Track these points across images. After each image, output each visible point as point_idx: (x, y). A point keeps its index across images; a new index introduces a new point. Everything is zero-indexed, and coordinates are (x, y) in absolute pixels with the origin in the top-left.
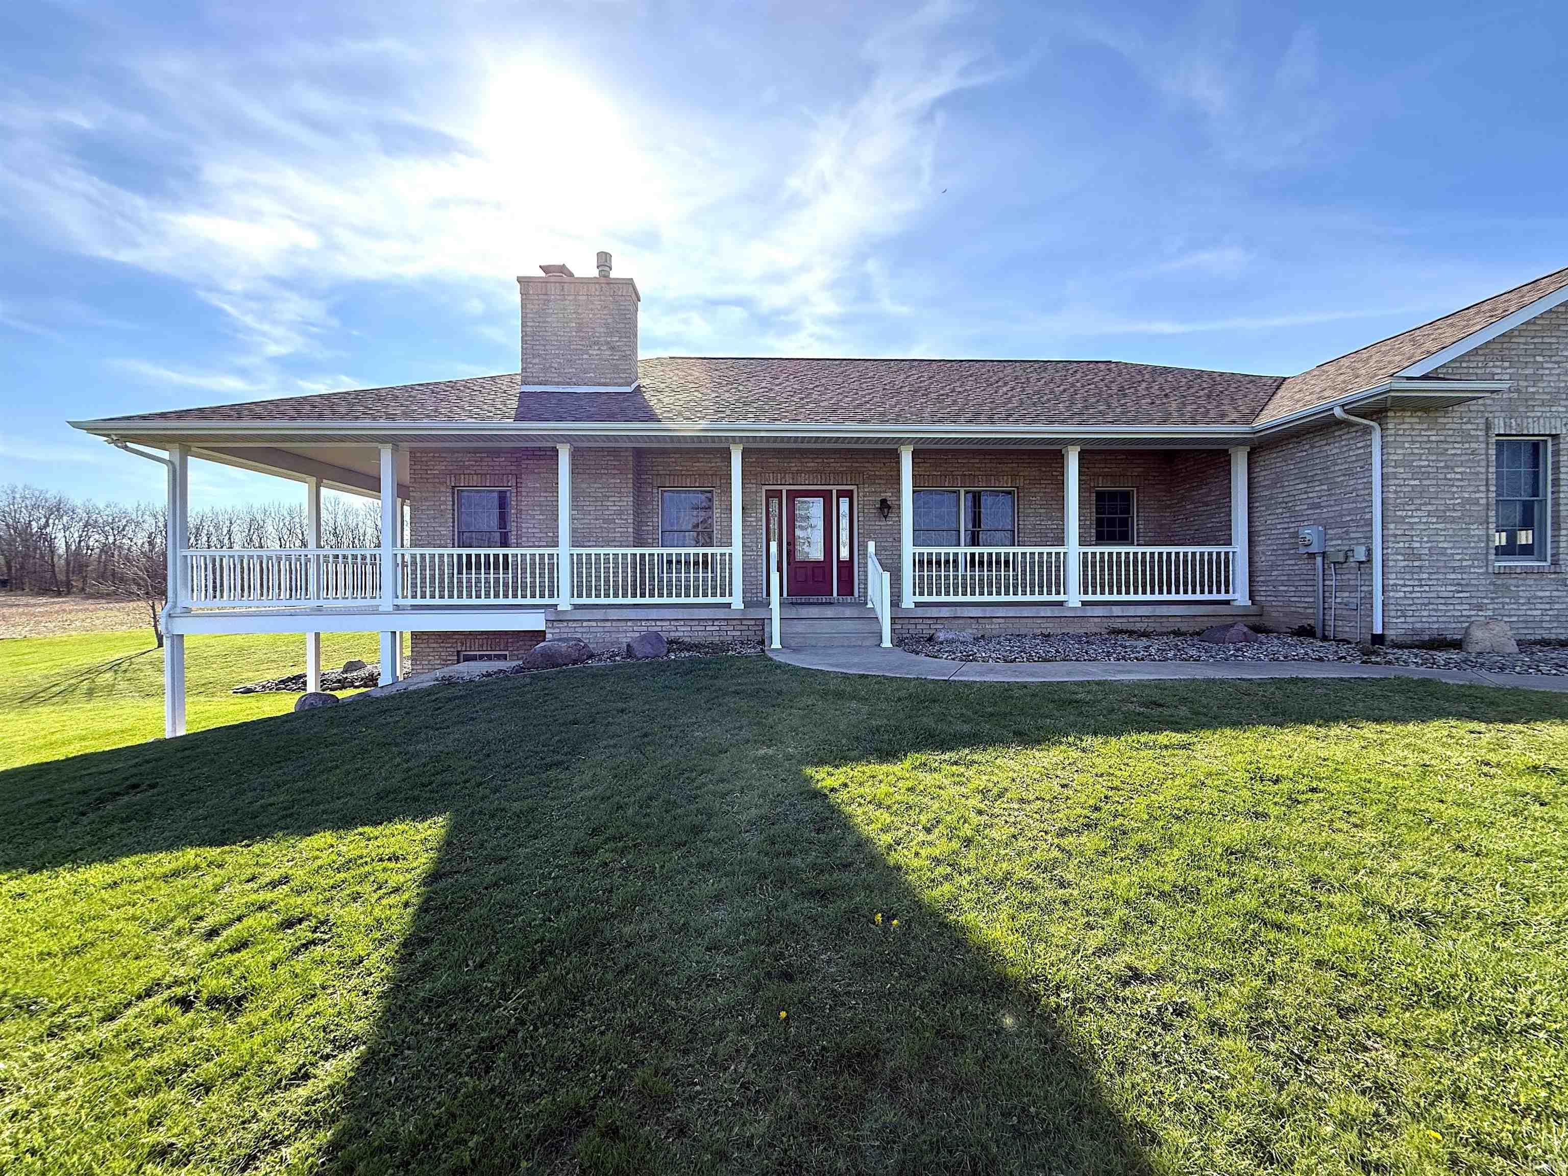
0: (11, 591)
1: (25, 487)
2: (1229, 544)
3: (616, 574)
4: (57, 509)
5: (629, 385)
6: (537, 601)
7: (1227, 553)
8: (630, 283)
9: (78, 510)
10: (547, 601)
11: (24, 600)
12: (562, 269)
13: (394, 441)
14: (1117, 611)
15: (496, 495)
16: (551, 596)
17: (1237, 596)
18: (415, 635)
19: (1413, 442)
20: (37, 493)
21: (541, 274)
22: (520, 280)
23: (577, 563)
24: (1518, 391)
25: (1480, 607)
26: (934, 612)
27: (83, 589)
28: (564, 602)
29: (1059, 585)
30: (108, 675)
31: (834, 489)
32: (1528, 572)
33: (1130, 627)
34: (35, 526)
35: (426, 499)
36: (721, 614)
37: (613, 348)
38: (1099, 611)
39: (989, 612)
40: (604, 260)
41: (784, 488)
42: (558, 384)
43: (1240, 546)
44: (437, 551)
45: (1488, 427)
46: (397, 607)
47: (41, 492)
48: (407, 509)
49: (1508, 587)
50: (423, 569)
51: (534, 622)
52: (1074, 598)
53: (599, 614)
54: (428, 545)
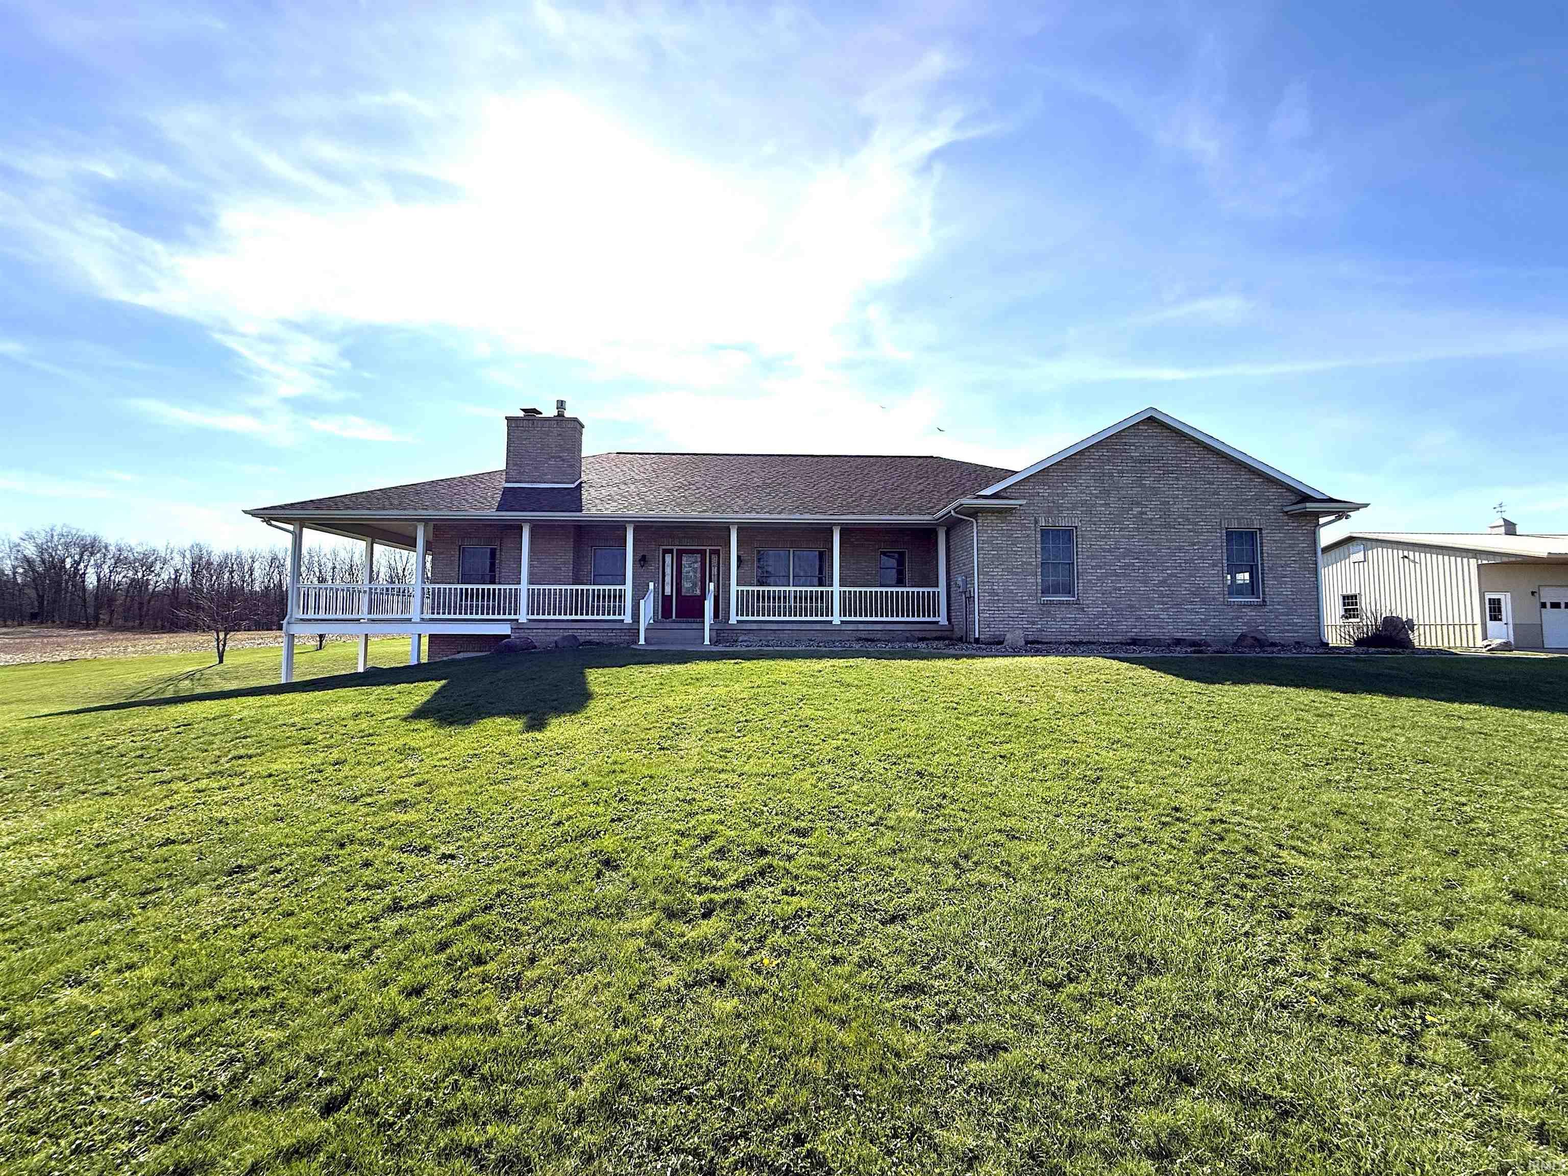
0: (42, 623)
1: (64, 525)
2: (937, 586)
3: (560, 602)
4: (90, 547)
5: (573, 483)
6: (507, 617)
7: (934, 592)
8: (575, 420)
9: (110, 548)
10: (512, 617)
11: (56, 632)
12: (535, 411)
13: (426, 521)
14: (861, 627)
15: (489, 551)
16: (515, 614)
17: (939, 619)
18: (431, 636)
19: (993, 530)
20: (74, 532)
21: (522, 414)
22: (506, 418)
23: (532, 594)
24: (1054, 502)
25: (1034, 623)
26: (748, 626)
27: (110, 622)
28: (523, 617)
29: (829, 611)
30: (187, 682)
31: (708, 549)
32: (1061, 603)
33: (871, 636)
34: (68, 563)
35: (442, 553)
36: (618, 626)
37: (563, 460)
38: (851, 627)
39: (780, 627)
40: (561, 404)
41: (675, 548)
42: (528, 482)
43: (942, 588)
44: (448, 586)
45: (1036, 522)
46: (423, 619)
47: (78, 530)
48: (429, 558)
49: (1049, 612)
50: (439, 598)
51: (504, 629)
52: (836, 619)
53: (543, 625)
54: (442, 583)
